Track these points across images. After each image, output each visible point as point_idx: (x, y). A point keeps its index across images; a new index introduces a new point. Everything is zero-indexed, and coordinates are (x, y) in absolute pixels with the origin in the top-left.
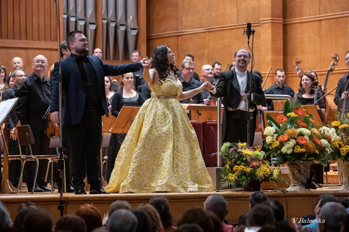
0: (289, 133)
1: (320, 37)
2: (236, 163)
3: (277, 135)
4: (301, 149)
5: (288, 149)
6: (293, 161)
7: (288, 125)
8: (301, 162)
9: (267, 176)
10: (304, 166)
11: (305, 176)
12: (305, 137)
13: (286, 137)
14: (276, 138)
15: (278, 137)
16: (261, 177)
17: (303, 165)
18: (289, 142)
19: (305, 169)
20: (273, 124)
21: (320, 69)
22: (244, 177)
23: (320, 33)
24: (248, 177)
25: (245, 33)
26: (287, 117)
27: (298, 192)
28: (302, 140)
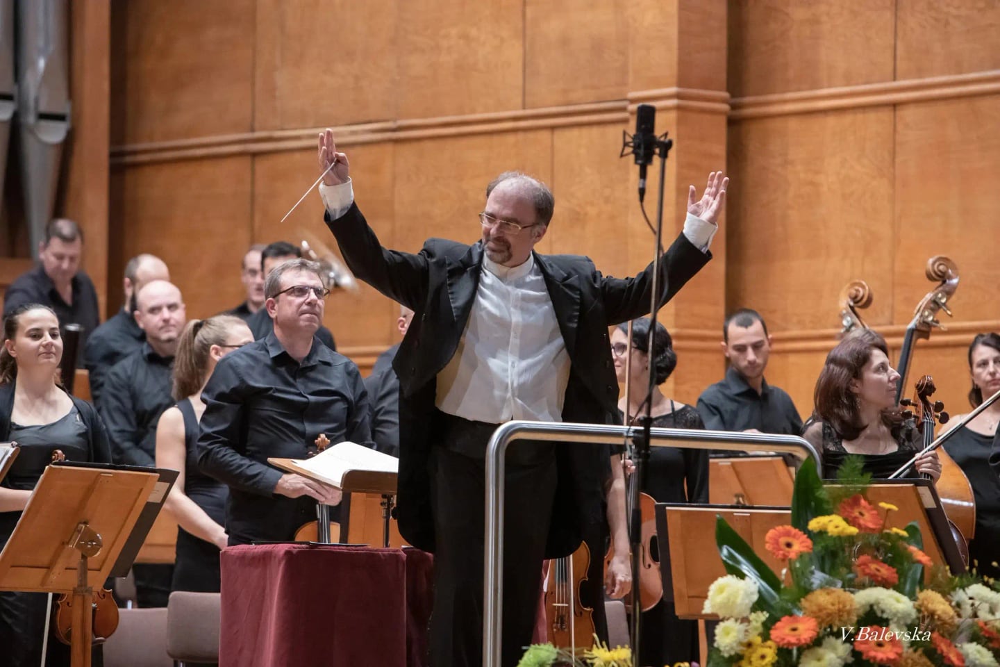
0: (820, 610)
1: (893, 183)
3: (763, 616)
7: (812, 573)
12: (894, 629)
13: (806, 629)
14: (761, 629)
15: (768, 626)
18: (820, 651)
20: (746, 568)
21: (892, 323)
23: (894, 161)
25: (629, 150)
26: (810, 535)
28: (881, 645)
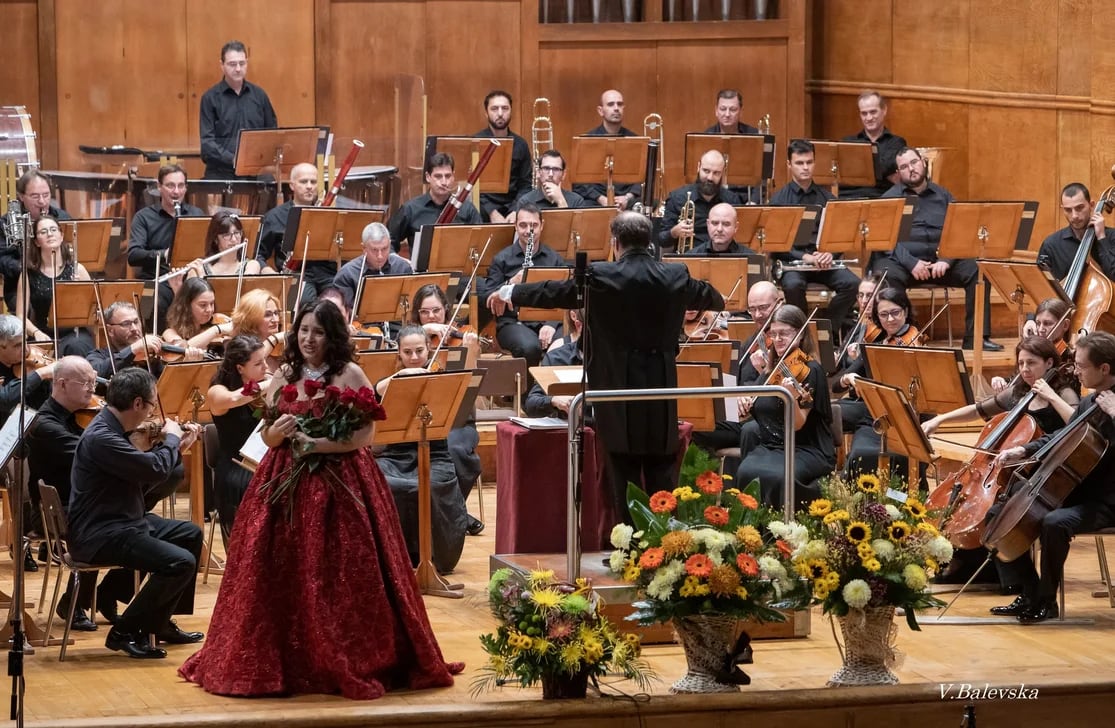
0: (669, 545)
4: (698, 588)
5: (662, 587)
7: (672, 520)
8: (703, 617)
9: (591, 663)
10: (712, 628)
11: (717, 653)
12: (711, 556)
13: (657, 557)
16: (574, 667)
17: (709, 625)
18: (666, 569)
19: (716, 634)
28: (699, 566)
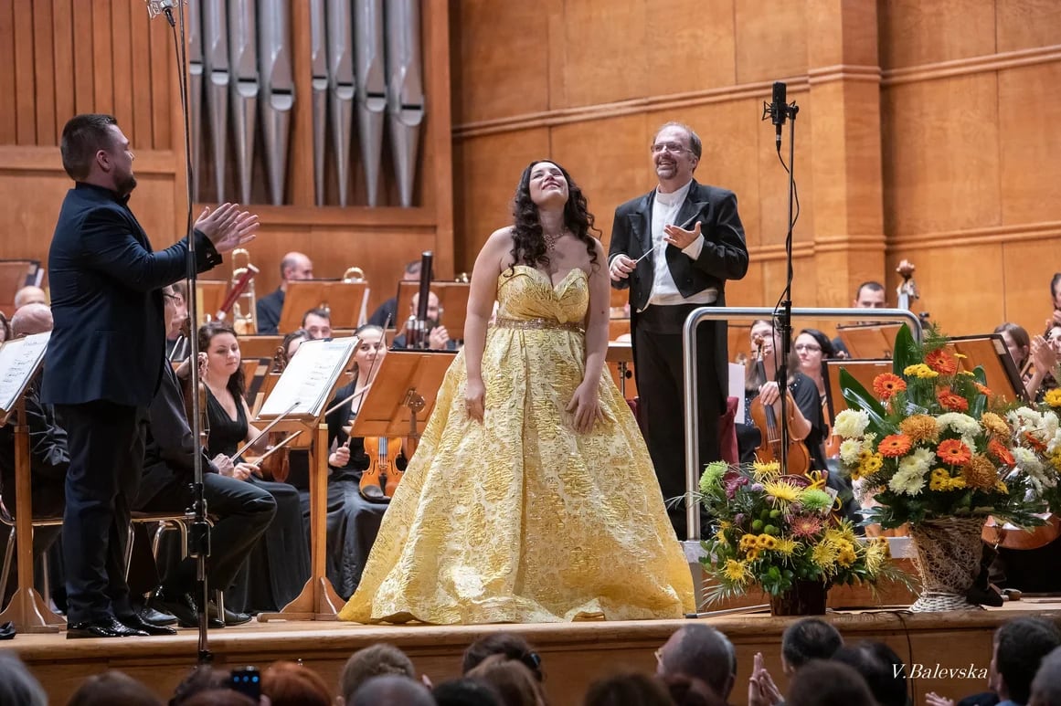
0: (913, 430)
1: (998, 124)
2: (747, 528)
3: (873, 436)
4: (951, 480)
5: (911, 479)
6: (928, 516)
7: (907, 404)
8: (953, 519)
9: (847, 566)
10: (962, 533)
11: (967, 566)
12: (964, 440)
13: (902, 443)
14: (871, 445)
15: (876, 443)
16: (827, 571)
17: (958, 529)
18: (913, 457)
19: (966, 541)
20: (862, 402)
21: (1001, 225)
22: (773, 571)
23: (998, 110)
24: (788, 571)
25: (768, 115)
26: (905, 378)
27: (944, 617)
28: (955, 452)
